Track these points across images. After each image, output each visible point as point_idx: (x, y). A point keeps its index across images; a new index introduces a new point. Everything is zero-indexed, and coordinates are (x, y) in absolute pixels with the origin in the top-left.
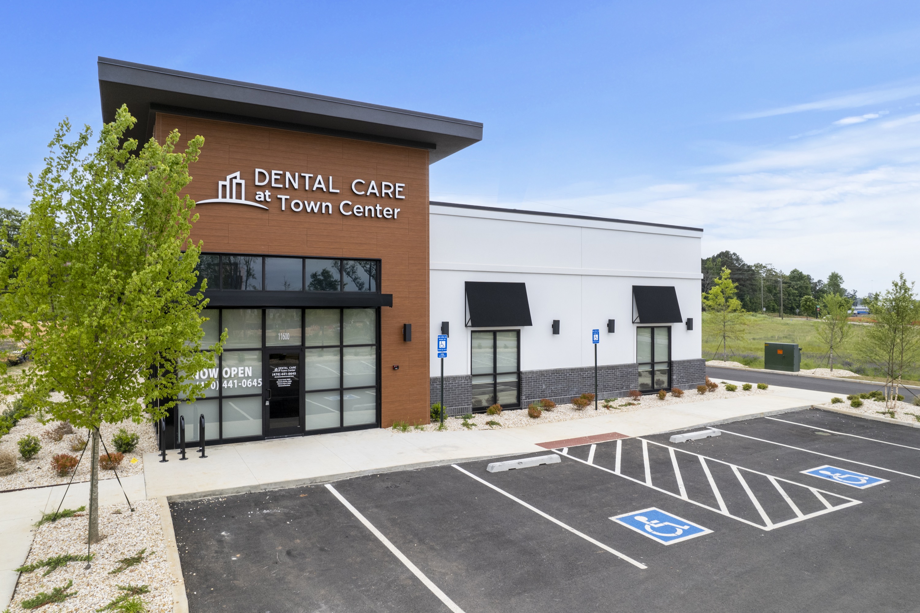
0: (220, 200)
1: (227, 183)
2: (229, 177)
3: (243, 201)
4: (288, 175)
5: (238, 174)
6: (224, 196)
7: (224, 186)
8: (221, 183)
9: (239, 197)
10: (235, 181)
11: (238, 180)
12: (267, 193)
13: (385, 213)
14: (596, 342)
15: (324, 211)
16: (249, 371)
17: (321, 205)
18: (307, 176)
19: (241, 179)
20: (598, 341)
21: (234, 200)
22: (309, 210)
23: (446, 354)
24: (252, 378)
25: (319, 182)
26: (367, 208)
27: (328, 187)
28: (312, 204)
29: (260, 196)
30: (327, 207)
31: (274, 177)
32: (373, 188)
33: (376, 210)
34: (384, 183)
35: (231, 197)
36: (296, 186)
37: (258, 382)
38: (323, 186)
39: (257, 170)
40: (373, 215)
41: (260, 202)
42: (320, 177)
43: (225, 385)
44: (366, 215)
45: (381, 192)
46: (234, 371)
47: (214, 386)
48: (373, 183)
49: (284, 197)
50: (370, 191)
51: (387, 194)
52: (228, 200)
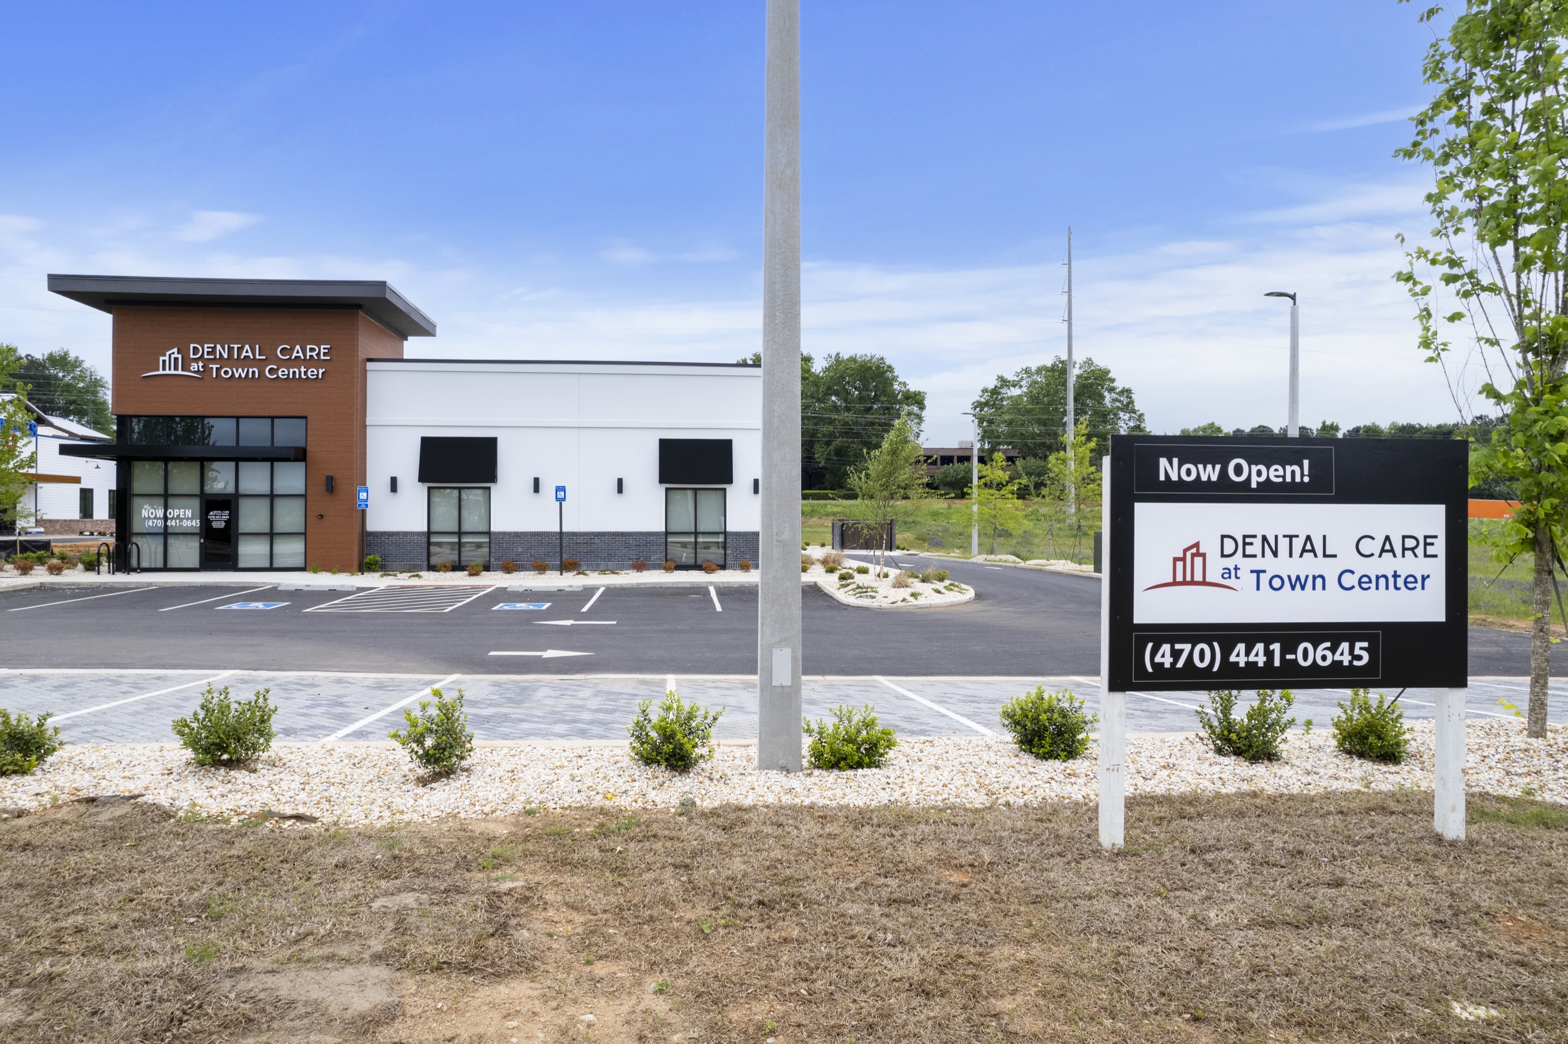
0: (161, 372)
1: (167, 358)
2: (168, 353)
3: (180, 372)
4: (219, 347)
5: (175, 350)
6: (164, 369)
7: (164, 361)
8: (161, 358)
9: (176, 368)
10: (173, 356)
11: (176, 355)
12: (201, 364)
13: (309, 373)
14: (561, 500)
15: (250, 376)
16: (189, 513)
17: (248, 371)
18: (236, 346)
19: (178, 353)
20: (564, 499)
21: (173, 372)
22: (237, 376)
23: (367, 505)
24: (192, 519)
25: (247, 351)
26: (291, 371)
27: (254, 355)
28: (240, 370)
29: (194, 367)
30: (253, 372)
31: (206, 350)
32: (297, 352)
33: (300, 372)
34: (308, 347)
35: (170, 369)
36: (226, 356)
37: (196, 523)
38: (250, 354)
39: (192, 346)
40: (297, 376)
41: (195, 372)
42: (247, 347)
43: (169, 523)
44: (291, 376)
45: (305, 355)
46: (176, 512)
47: (160, 523)
48: (298, 347)
49: (215, 367)
50: (295, 354)
51: (311, 356)
52: (167, 372)
